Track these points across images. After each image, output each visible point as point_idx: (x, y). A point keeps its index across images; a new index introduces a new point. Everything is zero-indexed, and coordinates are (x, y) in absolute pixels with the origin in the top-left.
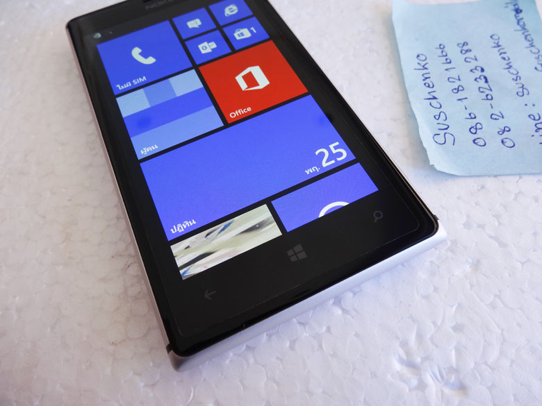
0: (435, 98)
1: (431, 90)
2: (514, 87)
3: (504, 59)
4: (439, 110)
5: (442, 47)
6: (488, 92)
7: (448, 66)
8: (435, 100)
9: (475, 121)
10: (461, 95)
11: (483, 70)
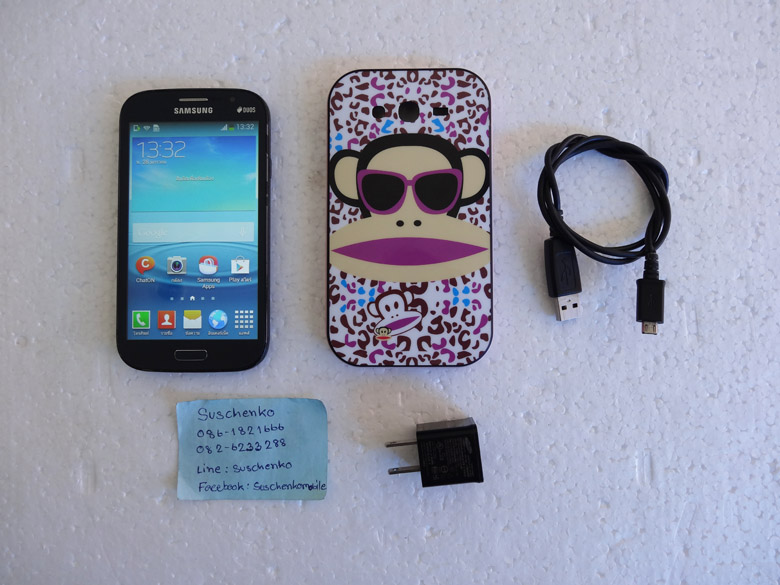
0: (235, 415)
1: (241, 414)
2: (241, 465)
3: (268, 465)
4: (224, 415)
5: (280, 428)
6: (239, 448)
7: (263, 430)
8: (232, 414)
9: (216, 435)
10: (237, 432)
11: (258, 450)
